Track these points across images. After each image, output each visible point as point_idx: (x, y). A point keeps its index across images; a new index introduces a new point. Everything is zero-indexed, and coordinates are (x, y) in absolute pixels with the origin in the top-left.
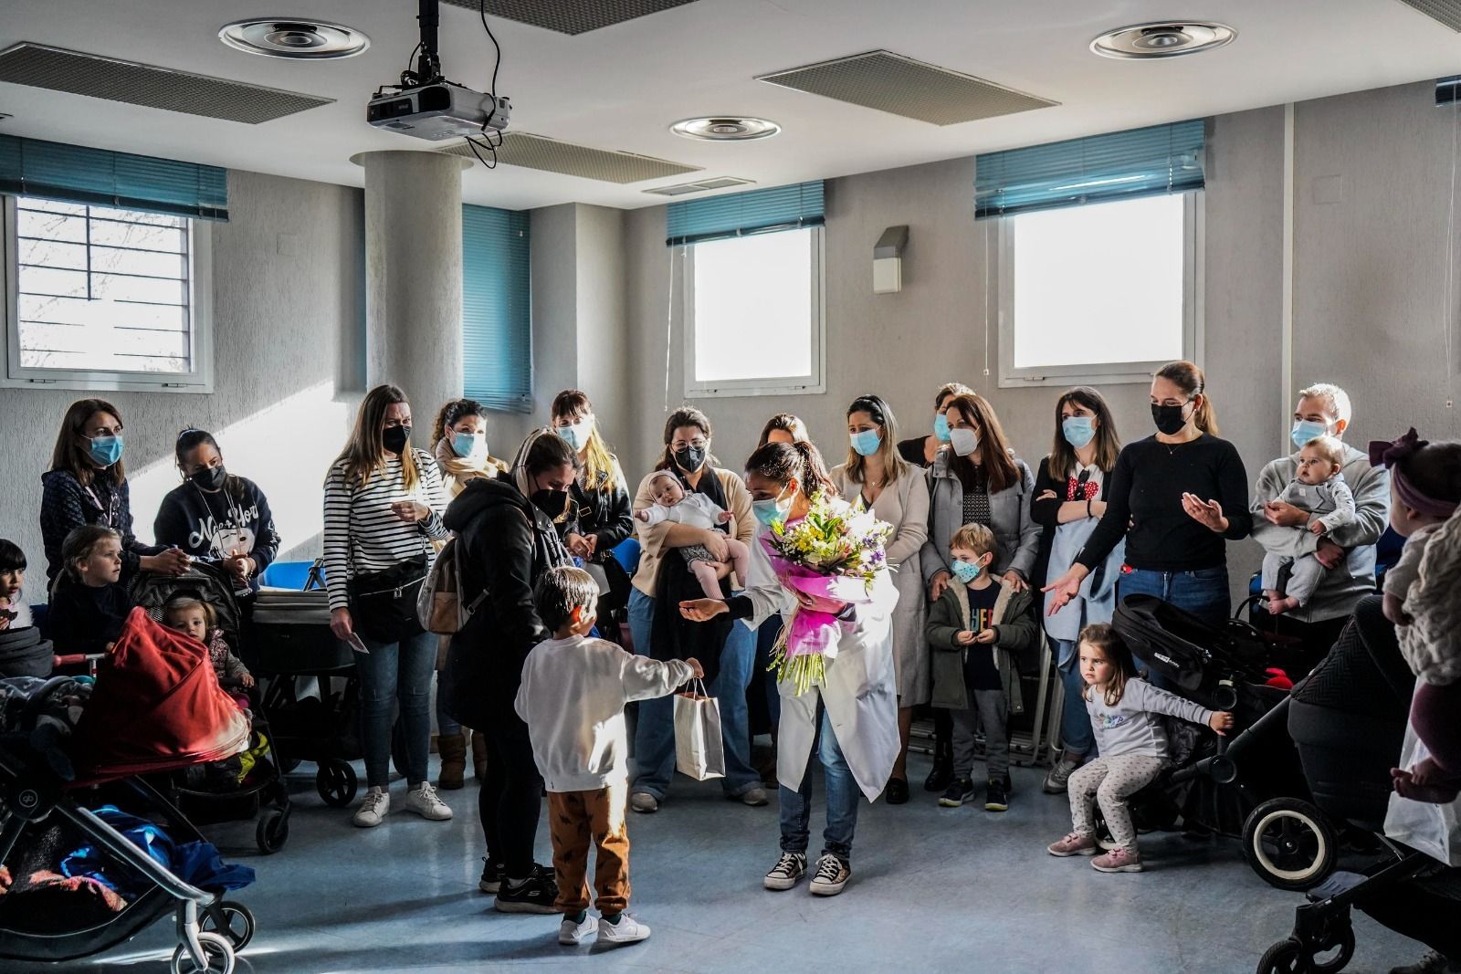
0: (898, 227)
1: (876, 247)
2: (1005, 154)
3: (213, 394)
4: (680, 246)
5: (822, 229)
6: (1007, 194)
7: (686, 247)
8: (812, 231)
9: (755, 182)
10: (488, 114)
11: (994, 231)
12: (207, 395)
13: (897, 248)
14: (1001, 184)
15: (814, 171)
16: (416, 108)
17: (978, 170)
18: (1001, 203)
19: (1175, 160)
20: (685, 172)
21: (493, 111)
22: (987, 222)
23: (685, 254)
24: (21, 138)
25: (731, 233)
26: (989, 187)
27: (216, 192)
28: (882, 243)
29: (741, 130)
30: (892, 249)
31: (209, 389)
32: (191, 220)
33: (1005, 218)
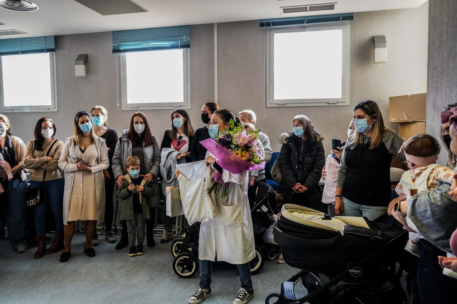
0: (84, 55)
1: (76, 60)
2: (123, 32)
5: (54, 53)
6: (124, 45)
8: (50, 54)
9: (27, 33)
11: (119, 58)
13: (84, 61)
14: (121, 42)
15: (51, 32)
17: (113, 36)
18: (121, 48)
19: (181, 37)
22: (117, 54)
25: (17, 53)
26: (117, 43)
28: (78, 59)
30: (82, 62)
33: (123, 53)
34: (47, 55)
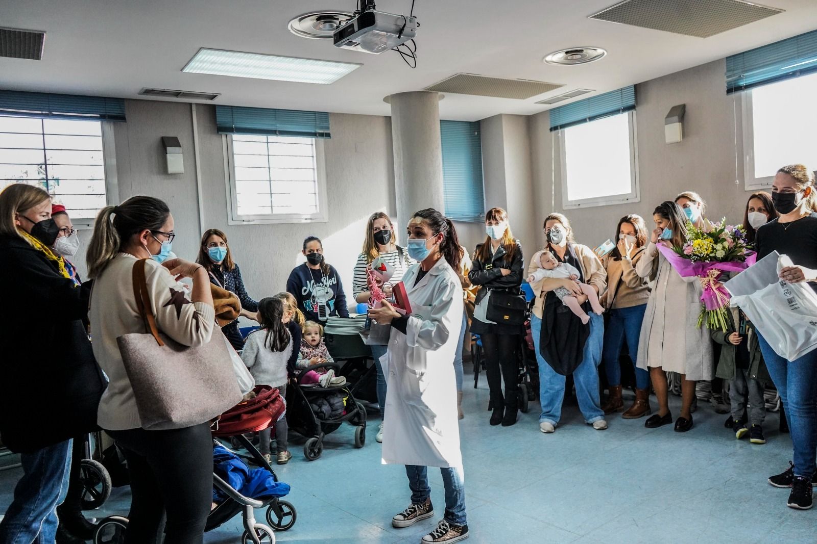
0: (679, 106)
1: (666, 118)
2: (745, 54)
3: (328, 222)
4: (557, 131)
5: (634, 112)
6: (747, 77)
7: (560, 131)
8: (628, 114)
9: (595, 90)
10: (401, 27)
11: (739, 100)
12: (325, 223)
13: (678, 116)
14: (742, 72)
15: (627, 80)
16: (356, 28)
17: (727, 66)
18: (743, 83)
20: (556, 88)
21: (405, 25)
22: (735, 95)
23: (560, 135)
24: (232, 106)
25: (584, 121)
26: (734, 75)
27: (325, 125)
28: (670, 115)
29: (583, 56)
30: (676, 118)
31: (326, 220)
32: (314, 139)
33: (745, 92)
34: (625, 116)
